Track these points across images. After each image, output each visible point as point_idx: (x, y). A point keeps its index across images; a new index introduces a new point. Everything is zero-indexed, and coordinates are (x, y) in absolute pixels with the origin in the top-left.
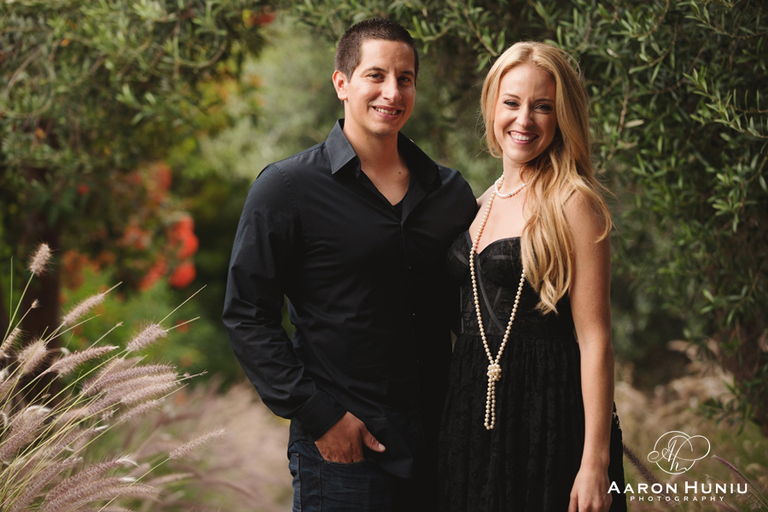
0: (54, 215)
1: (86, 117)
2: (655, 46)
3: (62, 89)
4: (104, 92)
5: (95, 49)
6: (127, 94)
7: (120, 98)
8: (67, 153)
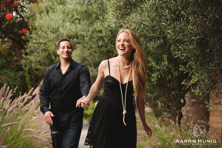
0: (39, 77)
1: (46, 61)
3: (43, 56)
4: (49, 57)
5: (48, 50)
6: (53, 57)
7: (52, 58)
8: (43, 67)
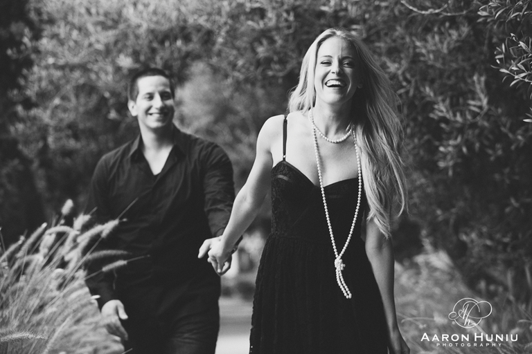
2: (408, 76)
